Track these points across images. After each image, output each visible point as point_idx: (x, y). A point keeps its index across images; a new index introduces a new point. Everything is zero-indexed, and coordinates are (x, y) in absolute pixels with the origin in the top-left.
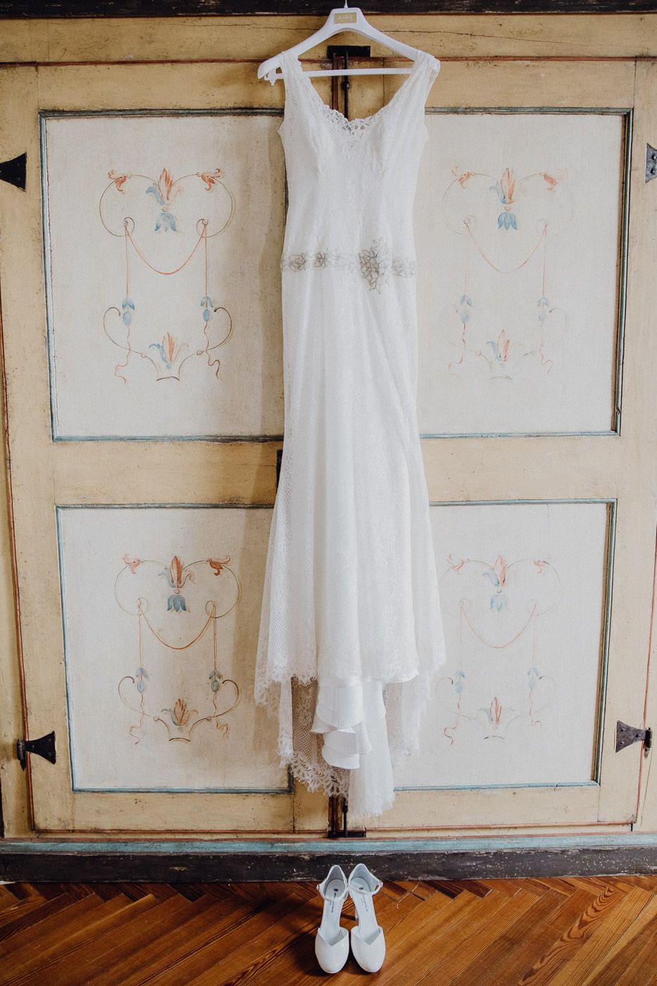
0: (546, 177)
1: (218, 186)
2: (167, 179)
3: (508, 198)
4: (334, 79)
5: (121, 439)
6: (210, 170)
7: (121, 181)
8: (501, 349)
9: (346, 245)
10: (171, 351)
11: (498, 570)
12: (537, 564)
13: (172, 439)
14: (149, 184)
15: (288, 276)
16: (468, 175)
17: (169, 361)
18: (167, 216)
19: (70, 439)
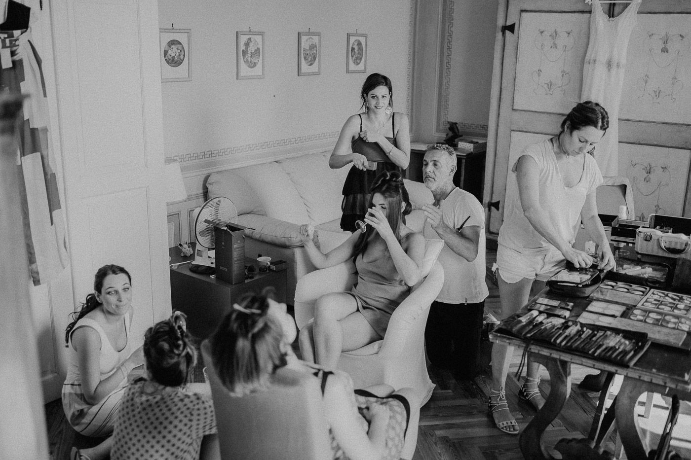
0: (680, 35)
1: (571, 35)
2: (556, 32)
3: (665, 42)
4: (611, 3)
5: (532, 111)
6: (569, 30)
7: (542, 32)
8: (657, 94)
9: (602, 58)
10: (551, 85)
11: (648, 168)
12: (662, 168)
13: (548, 113)
14: (550, 33)
15: (586, 66)
16: (652, 35)
17: (550, 89)
18: (555, 44)
19: (517, 110)
